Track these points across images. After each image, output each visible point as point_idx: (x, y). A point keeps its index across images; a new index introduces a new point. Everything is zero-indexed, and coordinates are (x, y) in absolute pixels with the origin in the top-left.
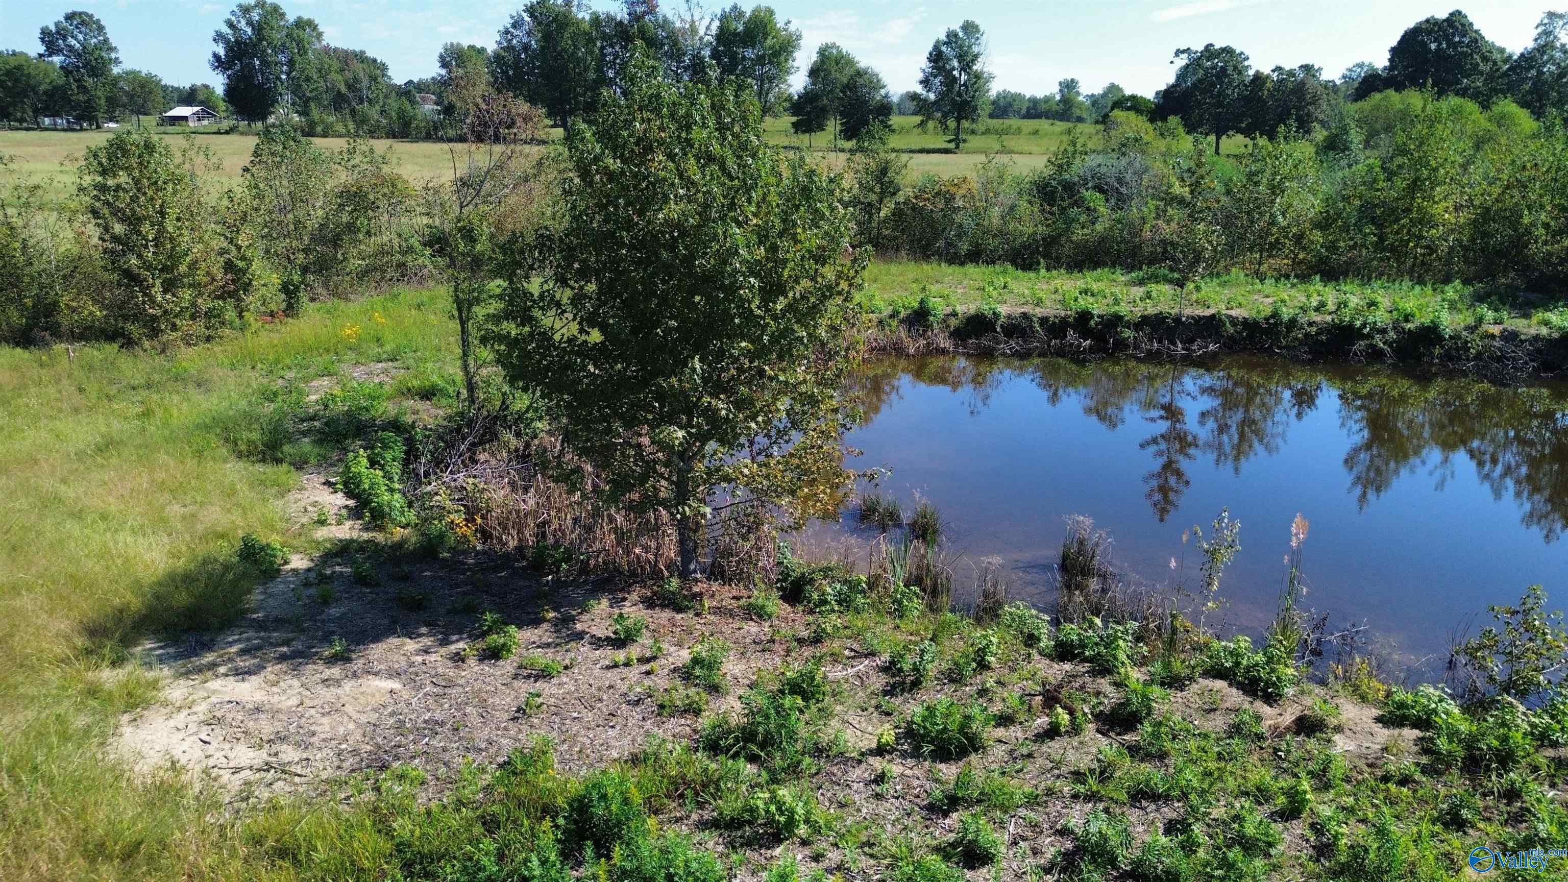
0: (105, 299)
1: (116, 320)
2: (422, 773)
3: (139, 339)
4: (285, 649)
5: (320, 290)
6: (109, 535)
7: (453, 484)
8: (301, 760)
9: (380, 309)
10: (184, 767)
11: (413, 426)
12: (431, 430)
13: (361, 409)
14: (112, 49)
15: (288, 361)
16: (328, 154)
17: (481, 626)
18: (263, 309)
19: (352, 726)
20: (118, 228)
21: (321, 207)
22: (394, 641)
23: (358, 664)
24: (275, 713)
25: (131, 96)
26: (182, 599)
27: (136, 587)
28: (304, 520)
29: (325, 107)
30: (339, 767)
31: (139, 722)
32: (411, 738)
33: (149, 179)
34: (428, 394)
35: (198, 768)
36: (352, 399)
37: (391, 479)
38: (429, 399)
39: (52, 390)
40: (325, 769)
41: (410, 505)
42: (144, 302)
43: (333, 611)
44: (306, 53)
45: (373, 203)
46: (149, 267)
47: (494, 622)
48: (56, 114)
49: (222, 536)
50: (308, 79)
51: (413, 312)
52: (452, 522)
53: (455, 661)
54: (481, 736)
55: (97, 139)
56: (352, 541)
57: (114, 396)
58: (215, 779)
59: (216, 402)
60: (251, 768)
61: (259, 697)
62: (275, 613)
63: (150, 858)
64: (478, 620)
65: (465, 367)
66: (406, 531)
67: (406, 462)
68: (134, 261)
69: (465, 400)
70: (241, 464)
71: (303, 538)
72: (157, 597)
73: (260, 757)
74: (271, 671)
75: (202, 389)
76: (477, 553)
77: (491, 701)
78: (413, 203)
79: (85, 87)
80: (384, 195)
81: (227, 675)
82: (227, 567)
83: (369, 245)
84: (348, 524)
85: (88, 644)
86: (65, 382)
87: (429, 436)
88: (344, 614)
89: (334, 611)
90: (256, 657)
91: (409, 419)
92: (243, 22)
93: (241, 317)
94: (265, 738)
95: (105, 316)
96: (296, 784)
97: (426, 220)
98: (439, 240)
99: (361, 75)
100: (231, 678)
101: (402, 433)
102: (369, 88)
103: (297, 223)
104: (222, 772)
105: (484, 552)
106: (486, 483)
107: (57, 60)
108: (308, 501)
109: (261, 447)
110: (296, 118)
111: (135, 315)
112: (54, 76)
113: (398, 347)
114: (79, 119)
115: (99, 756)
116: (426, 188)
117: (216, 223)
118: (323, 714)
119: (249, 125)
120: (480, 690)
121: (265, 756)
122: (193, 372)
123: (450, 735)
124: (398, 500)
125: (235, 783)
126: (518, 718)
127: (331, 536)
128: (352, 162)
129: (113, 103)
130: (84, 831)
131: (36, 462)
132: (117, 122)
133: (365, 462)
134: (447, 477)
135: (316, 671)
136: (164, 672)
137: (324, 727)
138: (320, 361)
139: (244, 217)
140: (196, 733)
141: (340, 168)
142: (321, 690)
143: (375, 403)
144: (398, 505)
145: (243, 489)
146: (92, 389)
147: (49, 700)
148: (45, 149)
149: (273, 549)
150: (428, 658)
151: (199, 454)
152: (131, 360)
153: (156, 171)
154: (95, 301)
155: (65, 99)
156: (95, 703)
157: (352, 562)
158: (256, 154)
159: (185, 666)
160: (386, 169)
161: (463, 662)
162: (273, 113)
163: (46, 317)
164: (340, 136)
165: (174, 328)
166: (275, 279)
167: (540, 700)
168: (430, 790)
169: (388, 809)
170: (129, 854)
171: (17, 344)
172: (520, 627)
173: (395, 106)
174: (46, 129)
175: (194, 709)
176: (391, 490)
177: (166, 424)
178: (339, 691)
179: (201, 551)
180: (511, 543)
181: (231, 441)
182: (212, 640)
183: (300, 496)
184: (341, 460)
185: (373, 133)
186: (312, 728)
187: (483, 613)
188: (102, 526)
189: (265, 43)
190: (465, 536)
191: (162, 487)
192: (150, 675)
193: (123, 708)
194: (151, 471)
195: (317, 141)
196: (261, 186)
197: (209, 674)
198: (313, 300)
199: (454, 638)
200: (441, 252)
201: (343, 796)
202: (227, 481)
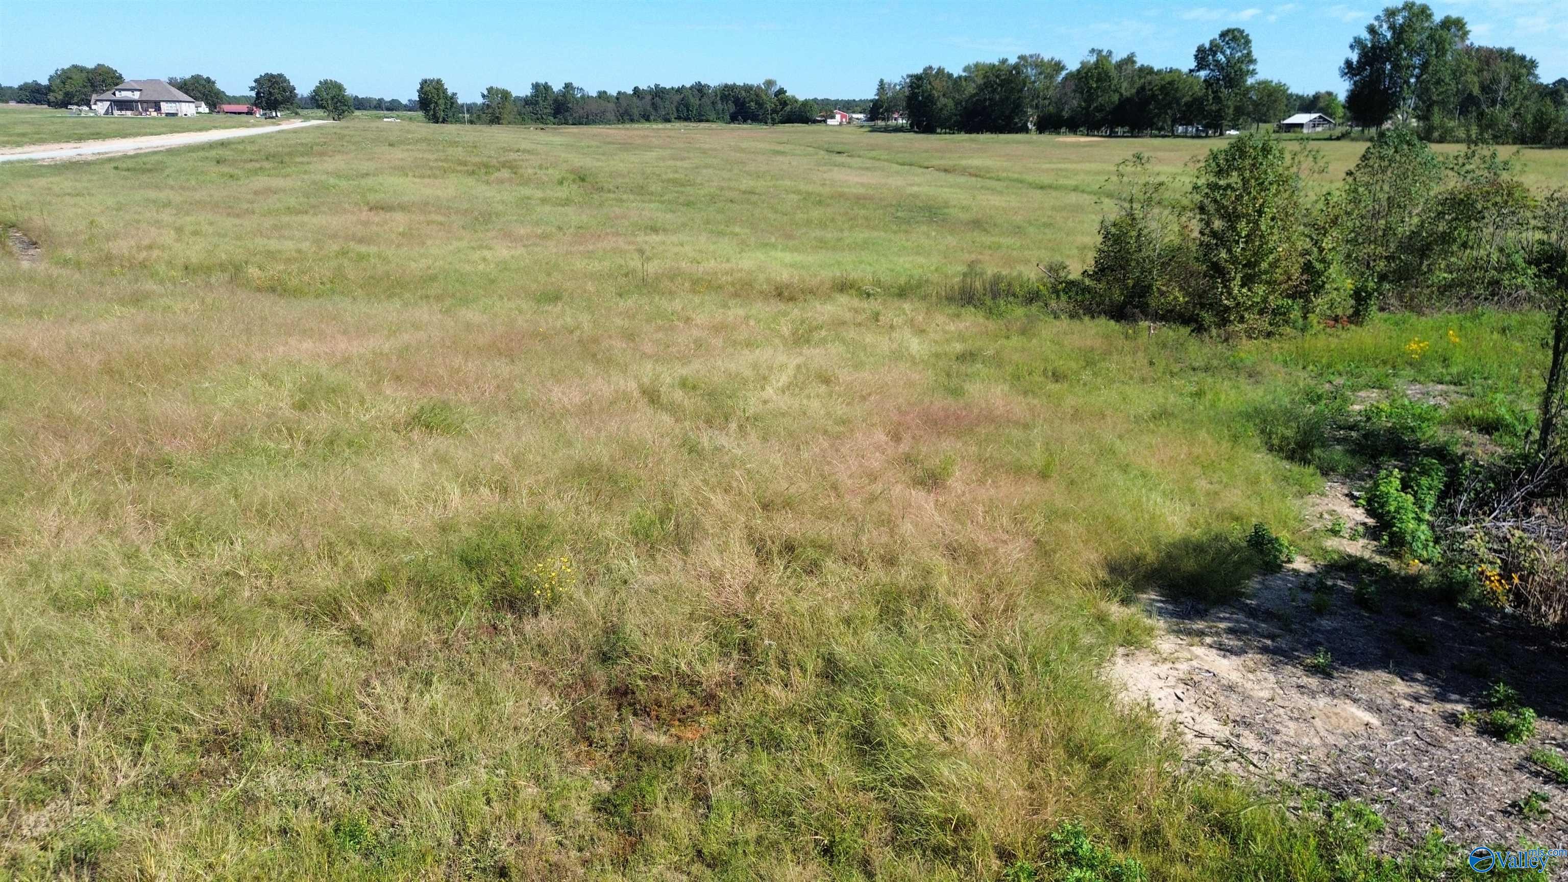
0: (1190, 287)
1: (1194, 307)
2: (1380, 821)
3: (1209, 326)
4: (1269, 642)
5: (1392, 301)
6: (1144, 491)
7: (1494, 531)
8: (1260, 752)
9: (1455, 327)
10: (1156, 712)
11: (1462, 458)
12: (1482, 466)
13: (1406, 428)
14: (1252, 61)
15: (1341, 368)
16: (1441, 159)
17: (1489, 695)
18: (1329, 312)
19: (1317, 741)
20: (1218, 224)
21: (1417, 214)
22: (1383, 675)
23: (1338, 684)
24: (1245, 698)
25: (1256, 104)
26: (1190, 565)
27: (1156, 541)
28: (1317, 526)
29: (1451, 112)
30: (1294, 775)
31: (1130, 658)
32: (1377, 780)
33: (1256, 180)
34: (1489, 427)
35: (1168, 718)
36: (1400, 416)
37: (1422, 508)
38: (1488, 433)
39: (1129, 360)
40: (1280, 770)
41: (1437, 541)
42: (1222, 293)
43: (1324, 622)
44: (1444, 54)
45: (1480, 212)
46: (1234, 261)
47: (1507, 697)
48: (1189, 123)
49: (1237, 519)
50: (1439, 82)
51: (1496, 336)
52: (1482, 573)
53: (1448, 722)
54: (1460, 814)
55: (1218, 144)
56: (1361, 559)
57: (1176, 374)
58: (1180, 734)
59: (1261, 393)
60: (1213, 738)
61: (1235, 677)
62: (1268, 605)
63: (1112, 777)
64: (1489, 688)
65: (1546, 405)
66: (1425, 567)
67: (1442, 496)
68: (1224, 255)
69: (1533, 442)
70: (1269, 457)
71: (1312, 543)
72: (1169, 556)
73: (1224, 732)
74: (1251, 658)
75: (1252, 380)
76: (1505, 616)
77: (1480, 780)
78: (1529, 214)
79: (1219, 98)
80: (1496, 204)
81: (1211, 647)
82: (1234, 549)
83: (1461, 258)
84: (1362, 542)
85: (1107, 578)
86: (1140, 354)
87: (1479, 473)
88: (1336, 629)
89: (1326, 623)
90: (1240, 640)
91: (1459, 450)
92: (1385, 26)
93: (1305, 318)
94: (1231, 717)
95: (1187, 303)
96: (1248, 771)
97: (1539, 235)
98: (1549, 259)
99: (1502, 75)
100: (1214, 651)
101: (1447, 463)
102: (1508, 89)
103: (1388, 229)
104: (1186, 730)
105: (1513, 616)
106: (1535, 540)
107: (1203, 74)
108: (1326, 508)
109: (1292, 445)
110: (1414, 122)
111: (1211, 304)
112: (1197, 88)
113: (1467, 371)
114: (1207, 127)
115: (1095, 674)
116: (1551, 199)
117: (1305, 225)
118: (1291, 718)
119: (1363, 131)
120: (1470, 764)
121: (1228, 733)
122: (1248, 363)
123: (1422, 795)
124: (1424, 533)
125: (1196, 745)
126: (1511, 814)
127: (1341, 548)
128: (1468, 167)
129: (1239, 111)
130: (1070, 729)
131: (1104, 416)
132: (1238, 129)
133: (1397, 483)
134: (1488, 522)
135: (1294, 675)
136: (1161, 624)
137: (1290, 730)
138: (1372, 372)
139: (1334, 222)
140: (1173, 687)
141: (1451, 173)
142: (1294, 694)
143: (1424, 425)
144: (1423, 537)
145: (1266, 480)
146: (1161, 365)
147: (1069, 613)
148: (1172, 154)
149: (1281, 545)
150: (1417, 706)
151: (1235, 438)
152: (1198, 343)
153: (1266, 173)
154: (1182, 289)
155: (1201, 109)
156: (1101, 629)
157: (1357, 581)
158: (1364, 158)
159: (1178, 624)
160: (1505, 176)
161: (1458, 726)
162: (1391, 118)
163: (1140, 297)
164: (1458, 142)
165: (1242, 320)
166: (1349, 284)
167: (1545, 806)
168: (1386, 842)
169: (1335, 839)
170: (1099, 764)
171: (1112, 317)
172: (1540, 714)
173: (1533, 108)
174: (1178, 136)
175: (1177, 665)
176: (1419, 520)
177: (1213, 405)
178: (1313, 703)
179: (1217, 527)
180: (1551, 618)
181: (1266, 434)
182: (1206, 611)
183: (1318, 501)
184: (1370, 476)
185: (1498, 139)
186: (1278, 727)
187: (1497, 682)
188: (1141, 482)
189: (1402, 46)
190: (1494, 592)
191: (1195, 460)
192: (1148, 622)
193: (1120, 641)
194: (1192, 445)
195: (1435, 148)
196: (1361, 190)
197: (1197, 639)
198: (1382, 309)
199: (1454, 697)
200: (1549, 273)
201: (1292, 804)
202: (1253, 469)
